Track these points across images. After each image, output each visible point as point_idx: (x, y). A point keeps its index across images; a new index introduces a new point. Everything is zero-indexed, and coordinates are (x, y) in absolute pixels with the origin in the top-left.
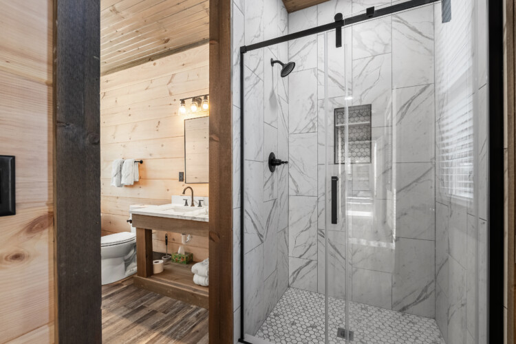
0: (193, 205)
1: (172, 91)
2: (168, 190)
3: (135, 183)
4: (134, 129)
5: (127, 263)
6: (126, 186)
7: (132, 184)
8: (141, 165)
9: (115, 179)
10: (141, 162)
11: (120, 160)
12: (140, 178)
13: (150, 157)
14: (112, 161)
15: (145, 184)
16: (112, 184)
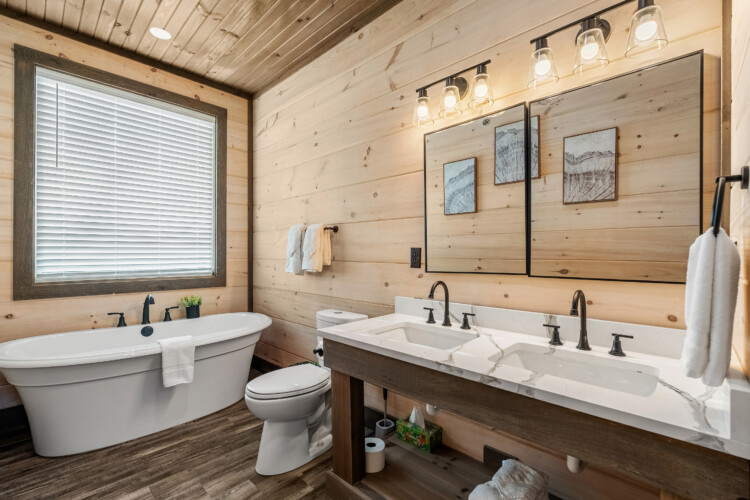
0: (447, 323)
1: (395, 81)
2: (387, 284)
3: (326, 268)
4: (323, 169)
5: (312, 430)
6: (310, 273)
7: (320, 270)
8: (335, 235)
9: (292, 259)
10: (335, 229)
11: (300, 226)
12: (333, 259)
13: (351, 220)
14: (288, 229)
15: (343, 271)
16: (287, 271)
